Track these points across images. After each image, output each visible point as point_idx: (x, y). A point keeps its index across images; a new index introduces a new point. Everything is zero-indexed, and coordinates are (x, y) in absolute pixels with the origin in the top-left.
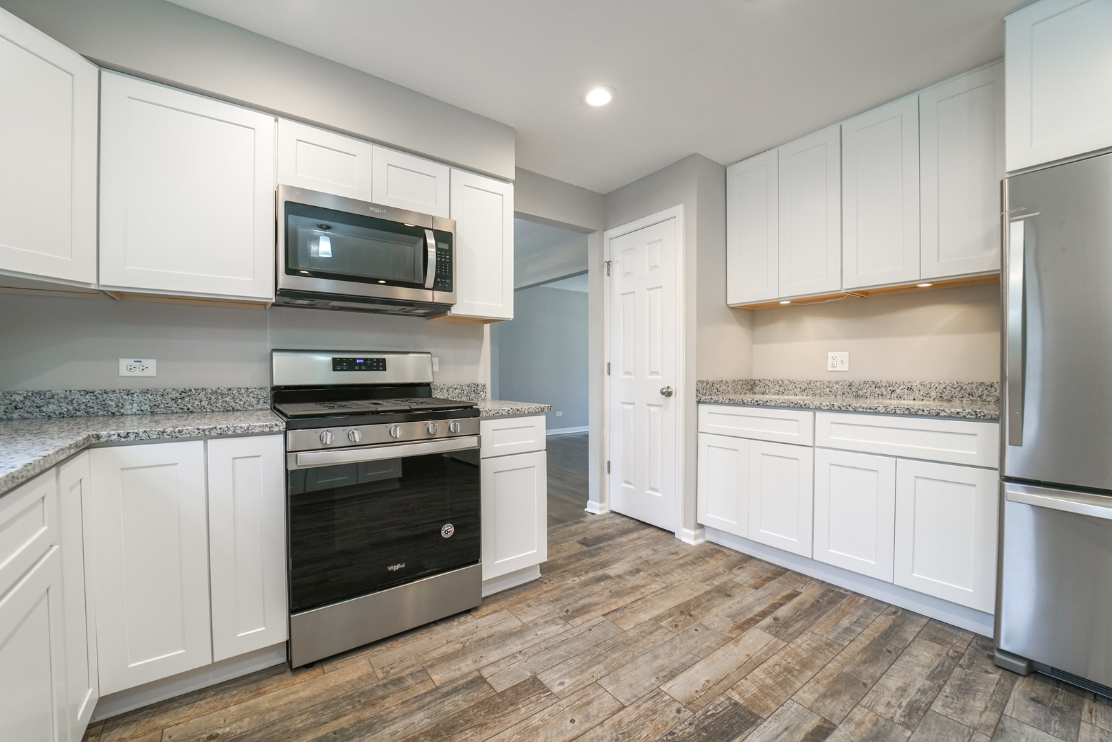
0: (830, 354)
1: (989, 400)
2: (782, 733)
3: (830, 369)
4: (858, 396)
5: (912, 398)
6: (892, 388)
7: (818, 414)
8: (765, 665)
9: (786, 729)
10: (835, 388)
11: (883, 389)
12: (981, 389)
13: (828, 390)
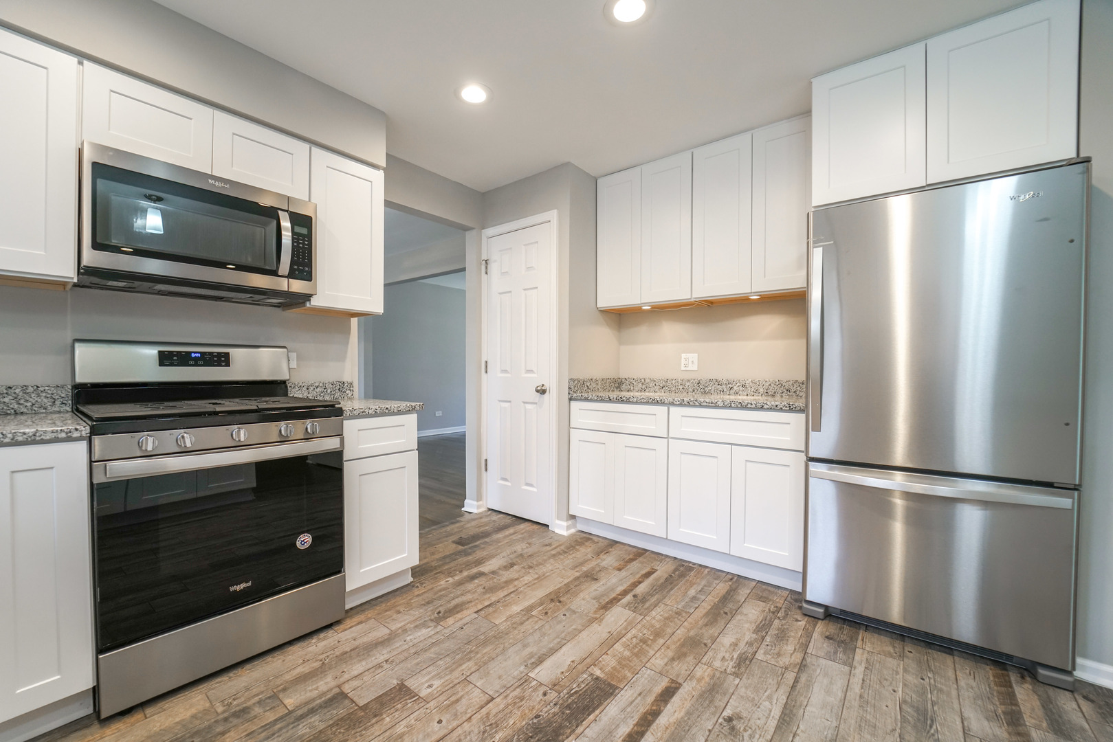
0: (684, 355)
1: (801, 395)
2: (636, 699)
3: (683, 368)
4: (704, 393)
5: (745, 394)
6: (731, 386)
7: (672, 409)
8: (624, 639)
9: (640, 695)
10: (686, 386)
11: (724, 386)
12: (795, 386)
13: (681, 387)
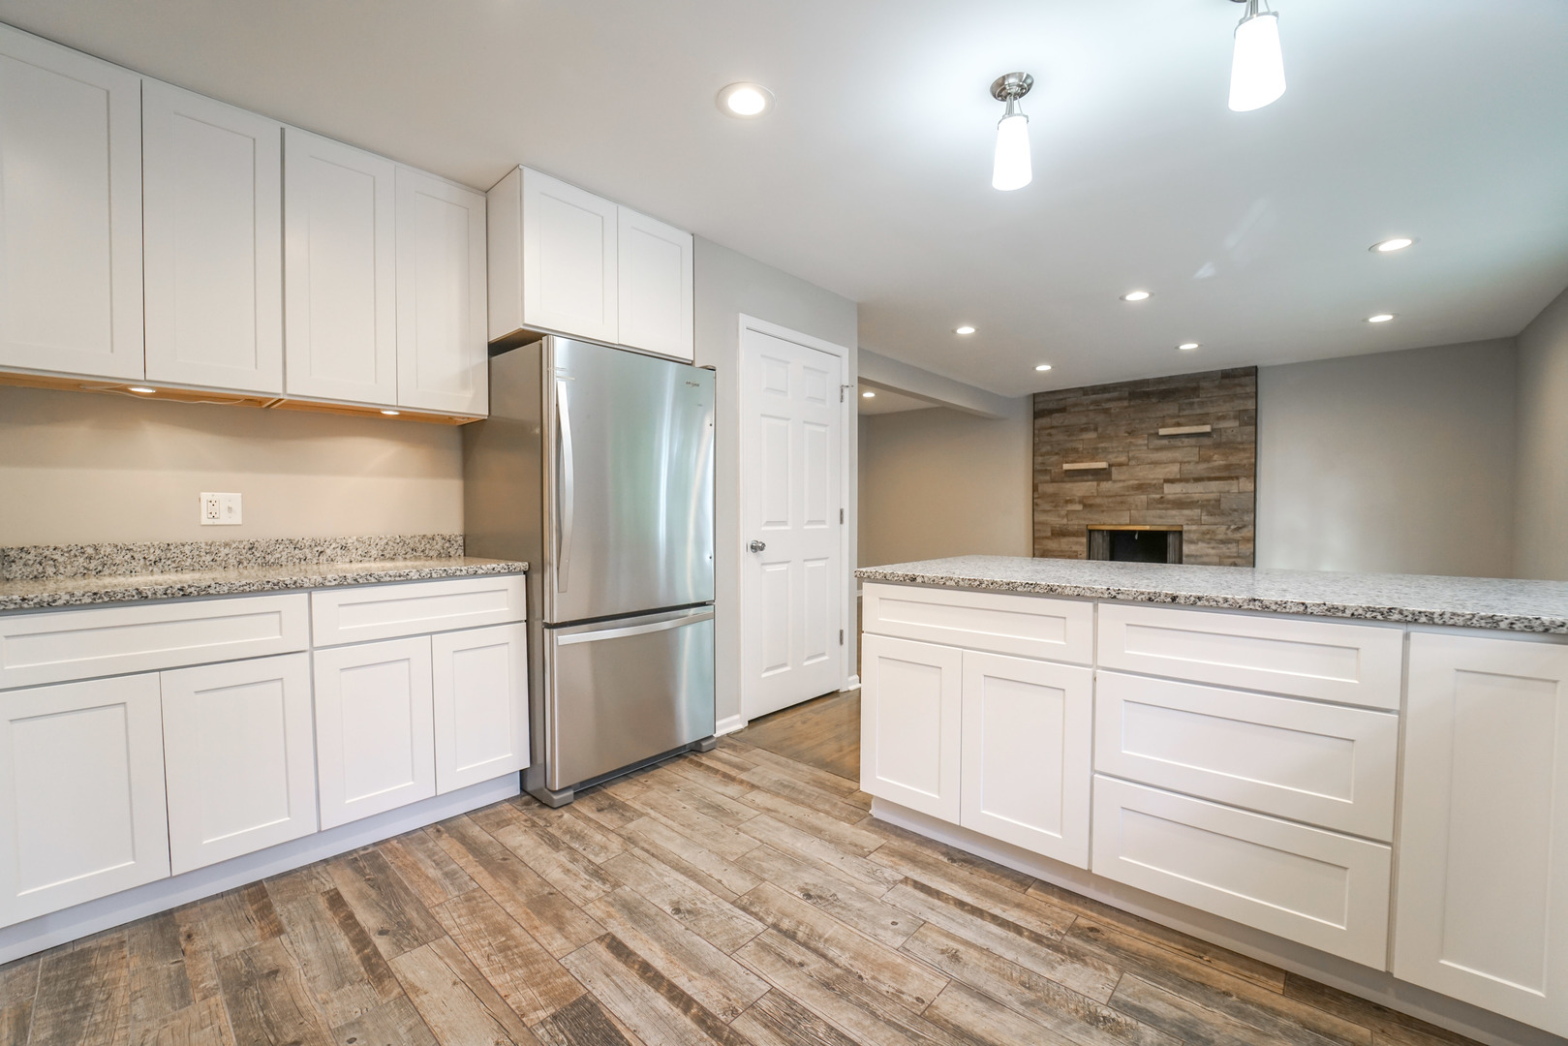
0: (205, 496)
1: (431, 554)
2: (613, 981)
3: (205, 520)
4: (266, 564)
6: (320, 549)
8: (485, 970)
9: (608, 976)
11: (307, 551)
13: (209, 558)
